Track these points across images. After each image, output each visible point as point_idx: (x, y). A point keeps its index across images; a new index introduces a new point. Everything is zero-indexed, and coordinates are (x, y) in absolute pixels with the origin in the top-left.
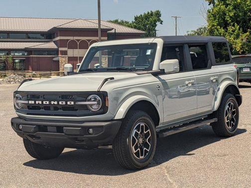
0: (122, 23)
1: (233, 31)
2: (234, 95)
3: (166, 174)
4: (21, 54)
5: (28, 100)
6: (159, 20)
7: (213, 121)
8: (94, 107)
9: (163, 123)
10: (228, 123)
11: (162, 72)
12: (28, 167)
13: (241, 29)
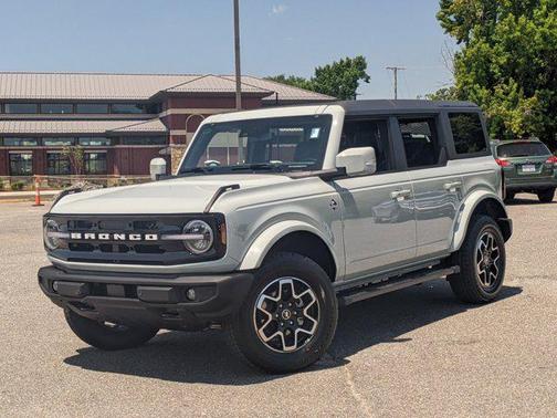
0: (291, 82)
1: (507, 94)
2: (496, 220)
3: (349, 382)
4: (100, 143)
5: (70, 232)
6: (363, 75)
7: (450, 271)
8: (197, 245)
9: (344, 277)
10: (482, 276)
11: (341, 173)
12: (72, 367)
13: (521, 90)
